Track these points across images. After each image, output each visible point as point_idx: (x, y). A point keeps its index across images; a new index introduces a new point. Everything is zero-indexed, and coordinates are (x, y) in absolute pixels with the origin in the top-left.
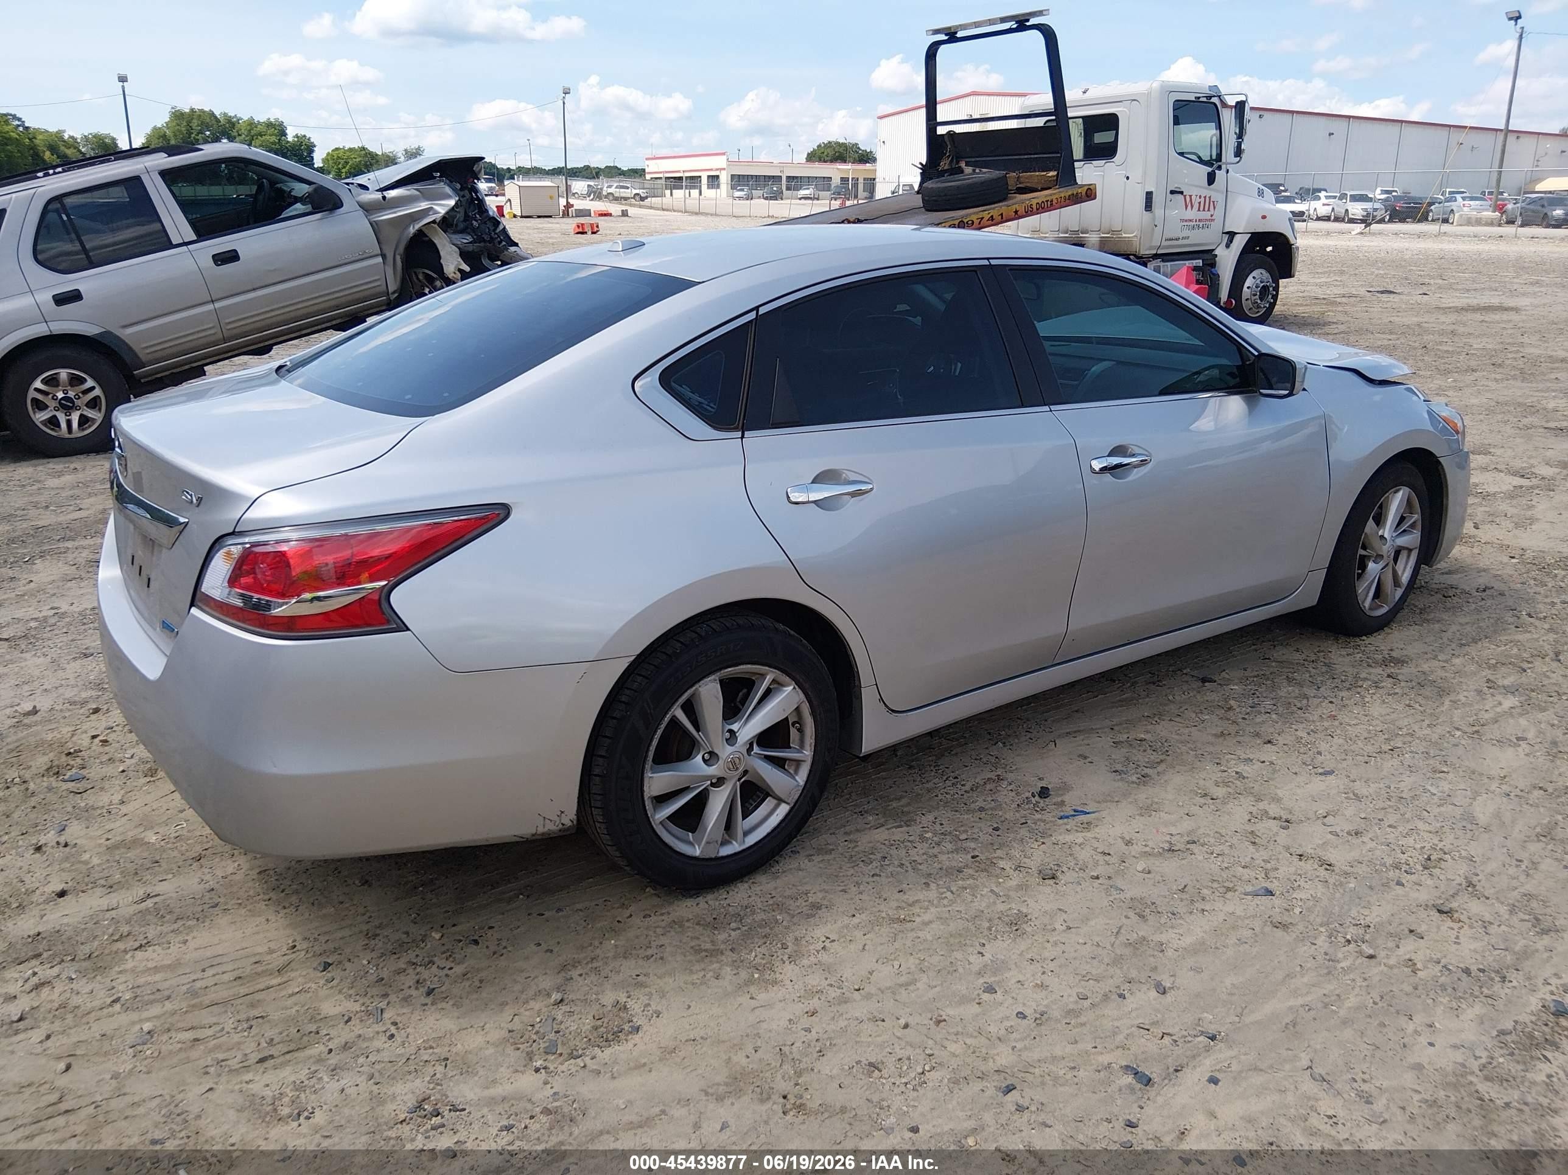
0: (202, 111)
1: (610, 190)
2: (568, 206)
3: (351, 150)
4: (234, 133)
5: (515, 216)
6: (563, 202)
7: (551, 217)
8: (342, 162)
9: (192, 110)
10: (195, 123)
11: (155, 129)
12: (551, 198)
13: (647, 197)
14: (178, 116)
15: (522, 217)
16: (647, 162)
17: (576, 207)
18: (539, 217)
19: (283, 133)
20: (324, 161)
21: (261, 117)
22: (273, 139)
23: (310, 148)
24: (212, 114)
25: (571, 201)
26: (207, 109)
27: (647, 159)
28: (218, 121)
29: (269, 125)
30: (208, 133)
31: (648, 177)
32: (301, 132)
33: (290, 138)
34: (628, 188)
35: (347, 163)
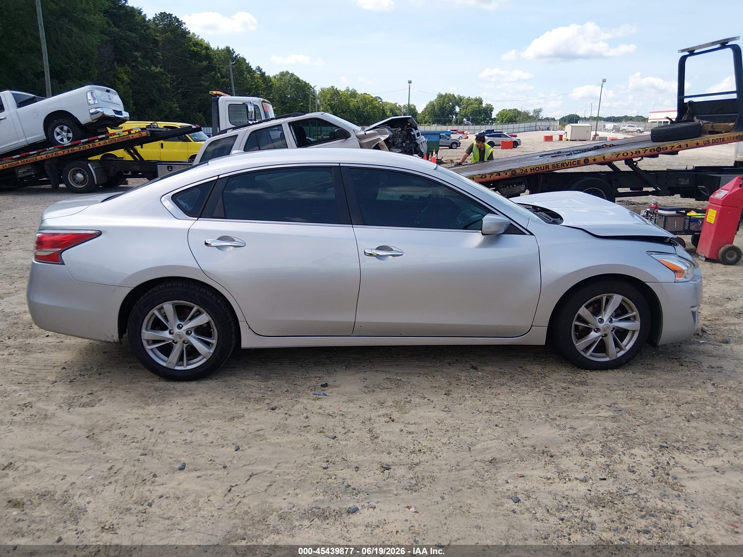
0: (450, 94)
1: (623, 128)
2: (596, 135)
3: (510, 110)
4: (461, 104)
5: (567, 140)
6: (593, 133)
7: (585, 140)
8: (505, 115)
9: (446, 94)
10: (446, 100)
11: (431, 102)
12: (587, 131)
13: (643, 132)
14: (440, 96)
15: (571, 140)
16: (650, 114)
17: (599, 136)
18: (580, 140)
19: (481, 103)
20: (497, 115)
21: (473, 97)
22: (477, 106)
23: (491, 110)
24: (454, 96)
25: (598, 133)
26: (452, 94)
27: (650, 112)
28: (455, 98)
29: (476, 100)
30: (451, 104)
31: (649, 121)
32: (489, 103)
33: (484, 105)
34: (634, 127)
35: (506, 116)
